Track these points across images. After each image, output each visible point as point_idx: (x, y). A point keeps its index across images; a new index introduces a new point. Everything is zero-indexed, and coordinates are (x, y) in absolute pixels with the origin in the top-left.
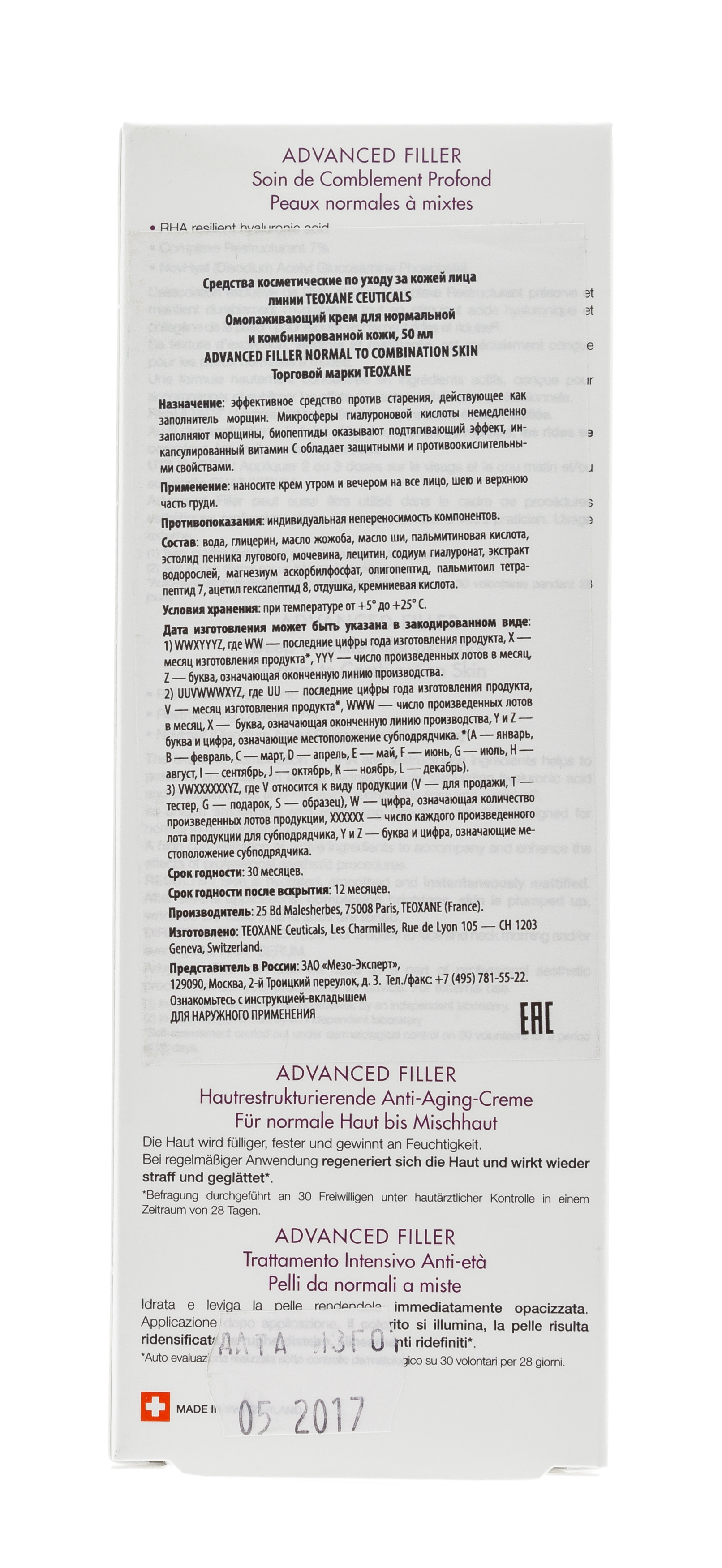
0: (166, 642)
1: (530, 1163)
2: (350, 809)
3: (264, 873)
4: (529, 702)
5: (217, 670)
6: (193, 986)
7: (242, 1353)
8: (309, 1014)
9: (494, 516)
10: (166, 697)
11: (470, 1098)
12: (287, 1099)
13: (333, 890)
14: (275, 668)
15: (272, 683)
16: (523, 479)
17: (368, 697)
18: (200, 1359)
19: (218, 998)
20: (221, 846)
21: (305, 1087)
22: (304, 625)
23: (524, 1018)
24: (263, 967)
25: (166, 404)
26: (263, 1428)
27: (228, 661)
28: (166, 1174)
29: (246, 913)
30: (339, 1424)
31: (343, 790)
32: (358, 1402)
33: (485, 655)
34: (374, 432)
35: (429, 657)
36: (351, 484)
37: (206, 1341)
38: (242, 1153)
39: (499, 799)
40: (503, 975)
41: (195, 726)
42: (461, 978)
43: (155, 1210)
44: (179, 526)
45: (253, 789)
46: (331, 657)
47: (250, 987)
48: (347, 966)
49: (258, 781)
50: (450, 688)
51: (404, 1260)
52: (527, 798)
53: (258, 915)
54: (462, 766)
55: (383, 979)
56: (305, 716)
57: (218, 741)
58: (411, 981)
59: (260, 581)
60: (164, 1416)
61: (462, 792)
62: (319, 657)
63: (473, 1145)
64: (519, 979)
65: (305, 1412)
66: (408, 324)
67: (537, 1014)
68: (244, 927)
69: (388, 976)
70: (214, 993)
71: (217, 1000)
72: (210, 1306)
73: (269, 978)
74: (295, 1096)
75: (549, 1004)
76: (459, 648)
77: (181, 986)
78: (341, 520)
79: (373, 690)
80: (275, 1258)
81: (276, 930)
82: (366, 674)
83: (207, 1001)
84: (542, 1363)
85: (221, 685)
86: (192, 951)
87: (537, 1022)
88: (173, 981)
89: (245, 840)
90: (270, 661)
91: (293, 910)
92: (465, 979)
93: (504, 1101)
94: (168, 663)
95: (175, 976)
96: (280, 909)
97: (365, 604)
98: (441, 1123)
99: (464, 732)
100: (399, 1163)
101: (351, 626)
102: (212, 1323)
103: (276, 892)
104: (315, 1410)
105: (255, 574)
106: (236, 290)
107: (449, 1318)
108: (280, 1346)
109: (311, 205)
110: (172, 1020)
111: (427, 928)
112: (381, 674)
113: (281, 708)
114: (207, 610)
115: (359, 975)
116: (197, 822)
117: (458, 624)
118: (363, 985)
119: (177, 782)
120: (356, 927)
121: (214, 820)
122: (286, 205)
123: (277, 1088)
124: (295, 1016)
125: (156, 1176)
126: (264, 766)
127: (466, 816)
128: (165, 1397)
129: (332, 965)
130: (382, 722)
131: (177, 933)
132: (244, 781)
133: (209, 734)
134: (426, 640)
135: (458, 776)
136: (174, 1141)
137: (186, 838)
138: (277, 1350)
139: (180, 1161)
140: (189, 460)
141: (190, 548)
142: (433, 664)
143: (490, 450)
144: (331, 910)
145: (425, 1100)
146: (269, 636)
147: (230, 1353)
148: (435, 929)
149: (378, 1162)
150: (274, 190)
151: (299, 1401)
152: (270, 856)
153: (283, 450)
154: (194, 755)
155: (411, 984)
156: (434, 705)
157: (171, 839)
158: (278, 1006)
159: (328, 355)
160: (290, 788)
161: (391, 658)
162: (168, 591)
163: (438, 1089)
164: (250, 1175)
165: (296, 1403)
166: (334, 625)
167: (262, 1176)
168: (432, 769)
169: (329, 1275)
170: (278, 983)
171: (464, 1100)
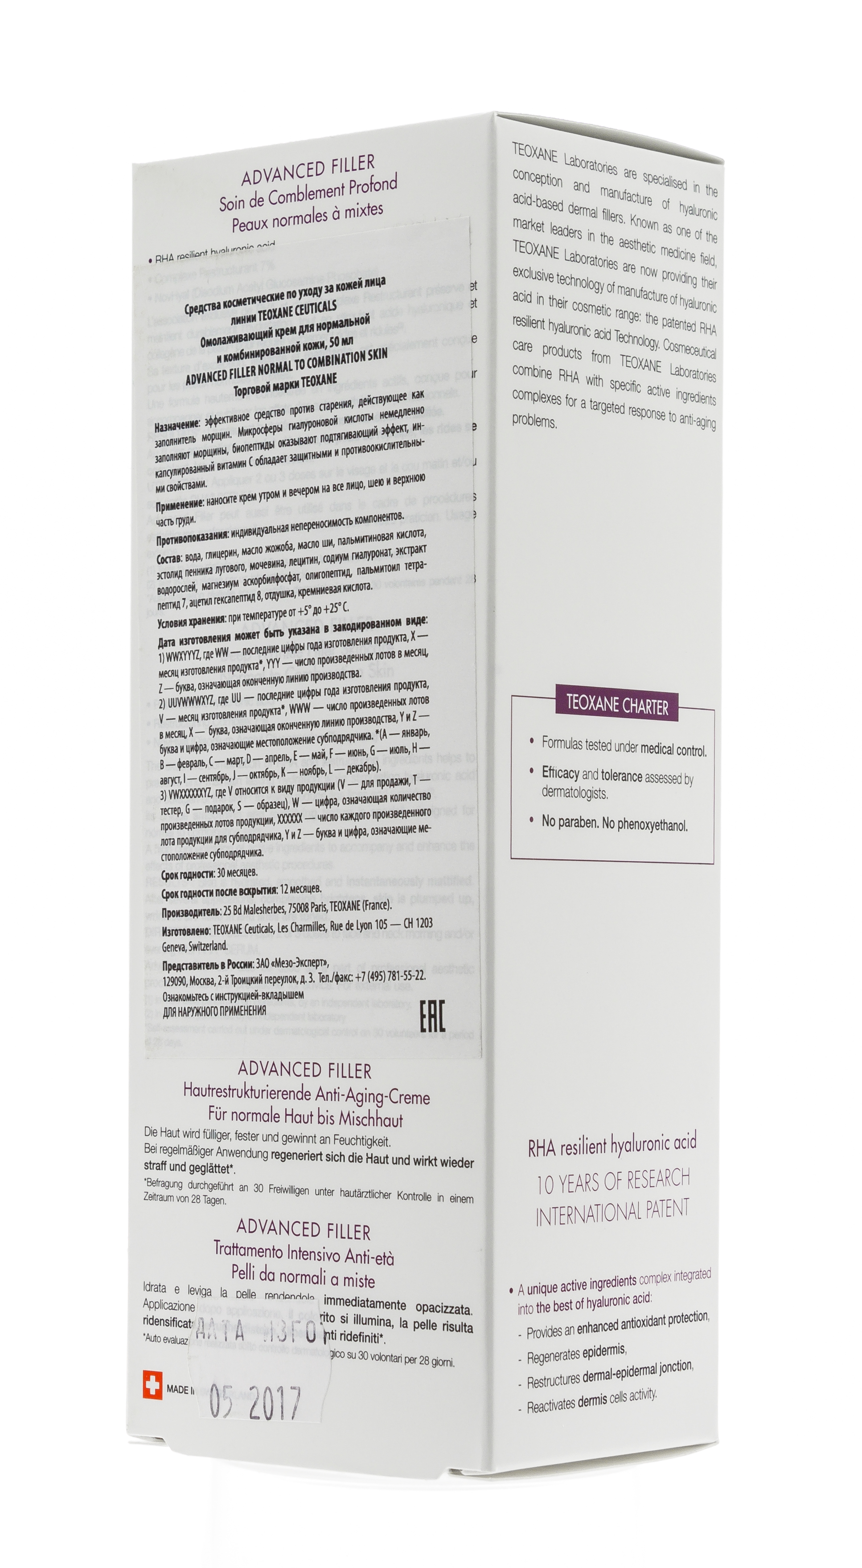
0: (160, 655)
1: (427, 1161)
2: (293, 810)
3: (230, 874)
4: (426, 700)
5: (195, 680)
6: (179, 983)
7: (212, 1338)
8: (261, 1010)
9: (399, 516)
10: (160, 708)
11: (382, 1095)
12: (246, 1093)
13: (279, 890)
14: (238, 676)
15: (235, 690)
16: (422, 477)
17: (305, 700)
18: (183, 1342)
19: (197, 995)
20: (199, 848)
21: (259, 1082)
22: (258, 633)
23: (423, 1016)
24: (229, 965)
25: (160, 427)
26: (227, 1412)
27: (203, 671)
28: (160, 1163)
29: (215, 912)
30: (283, 1412)
31: (286, 792)
32: (297, 1391)
33: (392, 655)
34: (309, 440)
35: (351, 658)
36: (293, 492)
37: (187, 1324)
38: (213, 1144)
39: (404, 798)
40: (407, 973)
41: (181, 734)
42: (375, 976)
43: (152, 1197)
44: (168, 544)
45: (221, 793)
46: (278, 662)
47: (219, 984)
48: (290, 964)
49: (225, 785)
50: (367, 689)
51: (332, 1253)
52: (426, 796)
53: (225, 914)
54: (376, 765)
55: (316, 977)
56: (260, 721)
57: (196, 748)
58: (338, 978)
59: (225, 592)
60: (159, 1395)
61: (375, 791)
62: (269, 663)
63: (384, 1142)
64: (419, 977)
65: (257, 1399)
66: (335, 332)
67: (433, 1013)
68: (215, 926)
69: (320, 973)
70: (193, 990)
71: (195, 996)
72: (191, 1291)
73: (232, 976)
74: (252, 1090)
75: (442, 1002)
76: (373, 648)
77: (171, 983)
78: (284, 529)
79: (309, 693)
80: (237, 1247)
81: (237, 929)
82: (304, 678)
83: (189, 998)
84: (437, 1363)
85: (198, 693)
86: (178, 949)
87: (433, 1020)
88: (165, 978)
89: (216, 842)
90: (234, 668)
91: (250, 909)
92: (377, 977)
93: (409, 1099)
94: (162, 674)
95: (166, 974)
96: (240, 908)
97: (303, 609)
98: (360, 1120)
99: (377, 732)
100: (330, 1158)
101: (293, 632)
102: (192, 1308)
103: (238, 893)
104: (264, 1397)
105: (222, 586)
106: (209, 313)
107: (366, 1313)
108: (240, 1334)
109: (262, 224)
110: (164, 1016)
111: (350, 926)
112: (316, 677)
113: (242, 714)
114: (188, 622)
115: (298, 972)
116: (182, 826)
117: (372, 625)
118: (301, 982)
119: (167, 788)
120: (296, 926)
121: (194, 824)
122: (243, 227)
123: (238, 1081)
124: (251, 1012)
125: (154, 1164)
126: (228, 770)
127: (379, 815)
128: (159, 1376)
129: (278, 963)
130: (316, 724)
131: (168, 932)
132: (215, 785)
133: (190, 742)
134: (348, 643)
135: (373, 776)
136: (166, 1132)
137: (174, 841)
138: (237, 1336)
139: (170, 1150)
140: (176, 479)
141: (176, 563)
142: (354, 666)
143: (397, 451)
144: (278, 909)
145: (348, 1097)
146: (233, 645)
147: (204, 1337)
148: (355, 927)
149: (313, 1157)
150: (235, 213)
151: (253, 1388)
152: (234, 858)
153: (242, 464)
154: (180, 762)
155: (337, 981)
156: (355, 706)
157: (164, 842)
158: (240, 1003)
159: (275, 369)
160: (248, 791)
161: (323, 661)
162: (162, 606)
163: (359, 1086)
164: (219, 1167)
165: (251, 1389)
166: (280, 631)
167: (228, 1167)
168: (352, 769)
169: (276, 1265)
170: (237, 981)
171: (378, 1097)
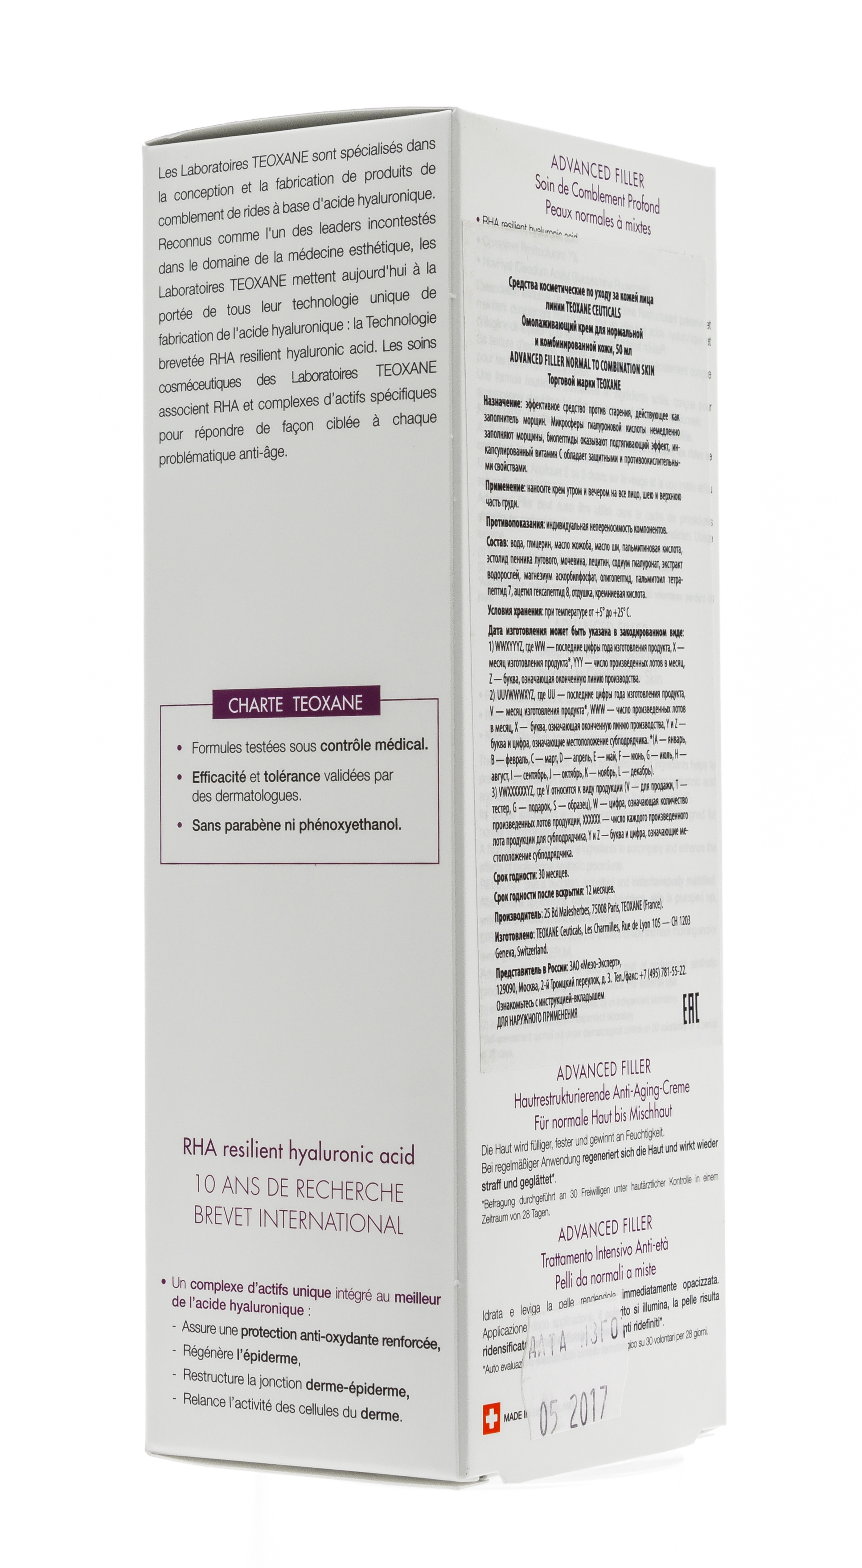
0: (490, 643)
1: (689, 1146)
2: (594, 811)
3: (549, 875)
4: (683, 709)
5: (519, 672)
6: (510, 991)
7: (542, 1354)
8: (574, 1013)
9: (663, 530)
10: (491, 699)
11: (658, 1088)
12: (563, 1099)
13: (584, 892)
14: (553, 672)
15: (551, 686)
16: (678, 497)
17: (601, 702)
18: (518, 1366)
19: (524, 1001)
20: (524, 849)
21: (574, 1086)
22: (567, 629)
23: (685, 1009)
24: (549, 968)
25: (488, 400)
26: (554, 1427)
27: (526, 664)
28: (496, 1182)
29: (536, 915)
30: (594, 1418)
31: (589, 792)
32: (604, 1390)
33: (660, 663)
34: (601, 442)
35: (632, 664)
36: (592, 492)
37: (521, 1346)
38: (537, 1155)
39: (670, 801)
40: (674, 969)
41: (508, 728)
42: (653, 973)
43: (489, 1220)
44: (496, 526)
45: (541, 792)
46: (582, 661)
47: (542, 989)
48: (594, 965)
49: (543, 784)
50: (644, 694)
51: (627, 1248)
52: (684, 800)
53: (545, 917)
54: (650, 770)
55: (613, 977)
56: (569, 720)
57: (521, 744)
58: (630, 977)
59: (541, 584)
60: (497, 1428)
61: (650, 794)
62: (575, 661)
63: (659, 1133)
64: (682, 973)
65: (576, 1406)
66: (620, 340)
67: (691, 1005)
68: (537, 929)
69: (615, 973)
70: (521, 997)
71: (523, 1003)
72: (524, 1311)
73: (552, 980)
74: (567, 1095)
75: (697, 994)
76: (647, 656)
77: (503, 991)
78: (585, 527)
79: (604, 695)
80: (559, 1257)
81: (554, 932)
82: (599, 679)
83: (518, 1005)
84: (697, 1334)
85: (522, 687)
86: (508, 955)
87: (691, 1011)
88: (498, 986)
89: (537, 843)
90: (550, 664)
91: (564, 911)
92: (654, 974)
93: (675, 1088)
94: (492, 664)
95: (499, 982)
96: (557, 910)
97: (599, 611)
98: (644, 1113)
99: (651, 737)
100: (624, 1154)
101: (593, 632)
102: (524, 1328)
103: (555, 895)
104: (581, 1403)
105: (540, 578)
106: (528, 291)
107: (651, 1299)
108: (563, 1345)
109: (568, 214)
110: (498, 1026)
111: (635, 926)
112: (611, 679)
113: (556, 711)
114: (513, 612)
115: (599, 972)
116: (511, 825)
117: (646, 633)
118: (602, 983)
119: (498, 784)
120: (598, 926)
121: (520, 823)
122: (555, 211)
123: (556, 1088)
124: (567, 1016)
125: (490, 1184)
126: (545, 768)
127: (655, 817)
128: (497, 1407)
129: (586, 965)
130: (608, 726)
131: (500, 937)
132: (536, 783)
133: (515, 737)
134: (631, 648)
135: (648, 779)
136: (500, 1148)
137: (504, 841)
138: (561, 1348)
139: (504, 1167)
140: (502, 459)
141: (503, 547)
142: (636, 671)
143: (661, 467)
144: (585, 911)
145: (636, 1093)
146: (550, 640)
147: (535, 1356)
148: (638, 927)
149: (612, 1155)
150: (547, 194)
151: (573, 1396)
152: (551, 858)
153: (553, 454)
154: (507, 758)
155: (627, 980)
156: (638, 710)
157: (496, 842)
158: (558, 1007)
159: (578, 363)
160: (561, 791)
161: (615, 664)
162: (492, 591)
163: (643, 1081)
164: (544, 1177)
165: (571, 1398)
166: (583, 629)
167: (550, 1177)
168: (635, 772)
169: (589, 1268)
170: (557, 985)
171: (654, 1091)
